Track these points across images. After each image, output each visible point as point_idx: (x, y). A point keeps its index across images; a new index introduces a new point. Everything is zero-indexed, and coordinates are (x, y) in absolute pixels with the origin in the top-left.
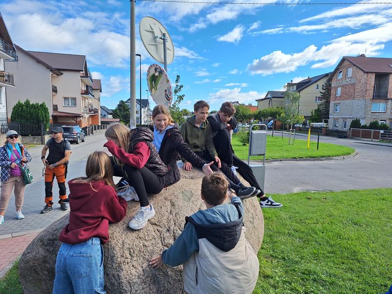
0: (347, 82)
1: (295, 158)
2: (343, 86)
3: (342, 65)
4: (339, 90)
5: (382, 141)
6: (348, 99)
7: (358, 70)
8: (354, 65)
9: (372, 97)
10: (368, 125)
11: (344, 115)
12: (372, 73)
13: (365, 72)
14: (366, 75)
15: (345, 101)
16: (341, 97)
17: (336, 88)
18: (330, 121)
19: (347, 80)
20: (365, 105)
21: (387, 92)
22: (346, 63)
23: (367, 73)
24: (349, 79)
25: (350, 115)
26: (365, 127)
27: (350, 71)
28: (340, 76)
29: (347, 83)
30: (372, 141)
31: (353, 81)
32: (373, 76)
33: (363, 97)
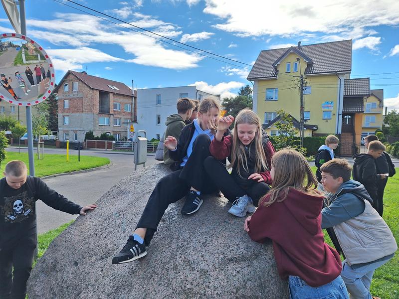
0: (74, 95)
1: (68, 172)
2: (70, 99)
3: (68, 78)
4: (67, 102)
5: (115, 150)
6: (77, 112)
7: (84, 85)
8: (80, 80)
9: (98, 112)
10: (99, 136)
11: (74, 128)
12: (96, 90)
13: (90, 88)
14: (91, 91)
15: (73, 114)
16: (69, 109)
17: (63, 100)
18: (60, 133)
19: (74, 94)
20: (94, 118)
21: (109, 108)
22: (71, 77)
23: (93, 89)
24: (76, 93)
25: (81, 128)
26: (97, 138)
27: (76, 85)
28: (66, 89)
29: (74, 97)
30: (106, 150)
31: (80, 95)
32: (98, 93)
33: (91, 111)
